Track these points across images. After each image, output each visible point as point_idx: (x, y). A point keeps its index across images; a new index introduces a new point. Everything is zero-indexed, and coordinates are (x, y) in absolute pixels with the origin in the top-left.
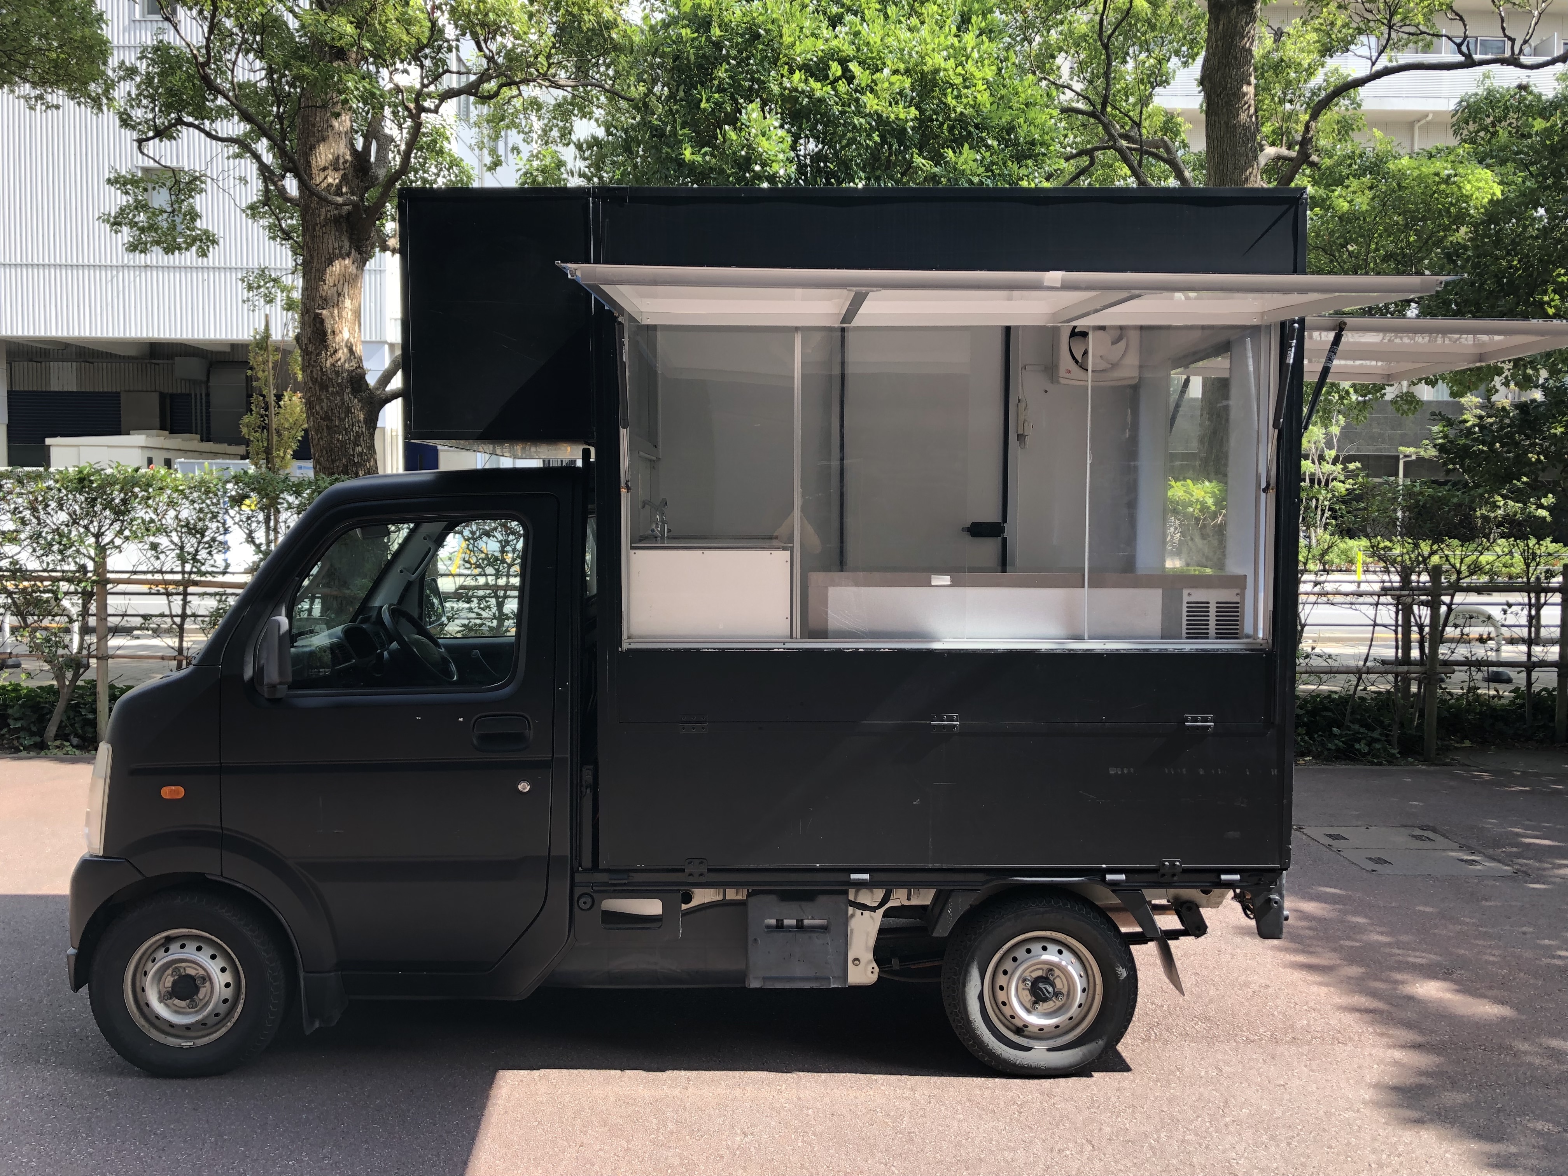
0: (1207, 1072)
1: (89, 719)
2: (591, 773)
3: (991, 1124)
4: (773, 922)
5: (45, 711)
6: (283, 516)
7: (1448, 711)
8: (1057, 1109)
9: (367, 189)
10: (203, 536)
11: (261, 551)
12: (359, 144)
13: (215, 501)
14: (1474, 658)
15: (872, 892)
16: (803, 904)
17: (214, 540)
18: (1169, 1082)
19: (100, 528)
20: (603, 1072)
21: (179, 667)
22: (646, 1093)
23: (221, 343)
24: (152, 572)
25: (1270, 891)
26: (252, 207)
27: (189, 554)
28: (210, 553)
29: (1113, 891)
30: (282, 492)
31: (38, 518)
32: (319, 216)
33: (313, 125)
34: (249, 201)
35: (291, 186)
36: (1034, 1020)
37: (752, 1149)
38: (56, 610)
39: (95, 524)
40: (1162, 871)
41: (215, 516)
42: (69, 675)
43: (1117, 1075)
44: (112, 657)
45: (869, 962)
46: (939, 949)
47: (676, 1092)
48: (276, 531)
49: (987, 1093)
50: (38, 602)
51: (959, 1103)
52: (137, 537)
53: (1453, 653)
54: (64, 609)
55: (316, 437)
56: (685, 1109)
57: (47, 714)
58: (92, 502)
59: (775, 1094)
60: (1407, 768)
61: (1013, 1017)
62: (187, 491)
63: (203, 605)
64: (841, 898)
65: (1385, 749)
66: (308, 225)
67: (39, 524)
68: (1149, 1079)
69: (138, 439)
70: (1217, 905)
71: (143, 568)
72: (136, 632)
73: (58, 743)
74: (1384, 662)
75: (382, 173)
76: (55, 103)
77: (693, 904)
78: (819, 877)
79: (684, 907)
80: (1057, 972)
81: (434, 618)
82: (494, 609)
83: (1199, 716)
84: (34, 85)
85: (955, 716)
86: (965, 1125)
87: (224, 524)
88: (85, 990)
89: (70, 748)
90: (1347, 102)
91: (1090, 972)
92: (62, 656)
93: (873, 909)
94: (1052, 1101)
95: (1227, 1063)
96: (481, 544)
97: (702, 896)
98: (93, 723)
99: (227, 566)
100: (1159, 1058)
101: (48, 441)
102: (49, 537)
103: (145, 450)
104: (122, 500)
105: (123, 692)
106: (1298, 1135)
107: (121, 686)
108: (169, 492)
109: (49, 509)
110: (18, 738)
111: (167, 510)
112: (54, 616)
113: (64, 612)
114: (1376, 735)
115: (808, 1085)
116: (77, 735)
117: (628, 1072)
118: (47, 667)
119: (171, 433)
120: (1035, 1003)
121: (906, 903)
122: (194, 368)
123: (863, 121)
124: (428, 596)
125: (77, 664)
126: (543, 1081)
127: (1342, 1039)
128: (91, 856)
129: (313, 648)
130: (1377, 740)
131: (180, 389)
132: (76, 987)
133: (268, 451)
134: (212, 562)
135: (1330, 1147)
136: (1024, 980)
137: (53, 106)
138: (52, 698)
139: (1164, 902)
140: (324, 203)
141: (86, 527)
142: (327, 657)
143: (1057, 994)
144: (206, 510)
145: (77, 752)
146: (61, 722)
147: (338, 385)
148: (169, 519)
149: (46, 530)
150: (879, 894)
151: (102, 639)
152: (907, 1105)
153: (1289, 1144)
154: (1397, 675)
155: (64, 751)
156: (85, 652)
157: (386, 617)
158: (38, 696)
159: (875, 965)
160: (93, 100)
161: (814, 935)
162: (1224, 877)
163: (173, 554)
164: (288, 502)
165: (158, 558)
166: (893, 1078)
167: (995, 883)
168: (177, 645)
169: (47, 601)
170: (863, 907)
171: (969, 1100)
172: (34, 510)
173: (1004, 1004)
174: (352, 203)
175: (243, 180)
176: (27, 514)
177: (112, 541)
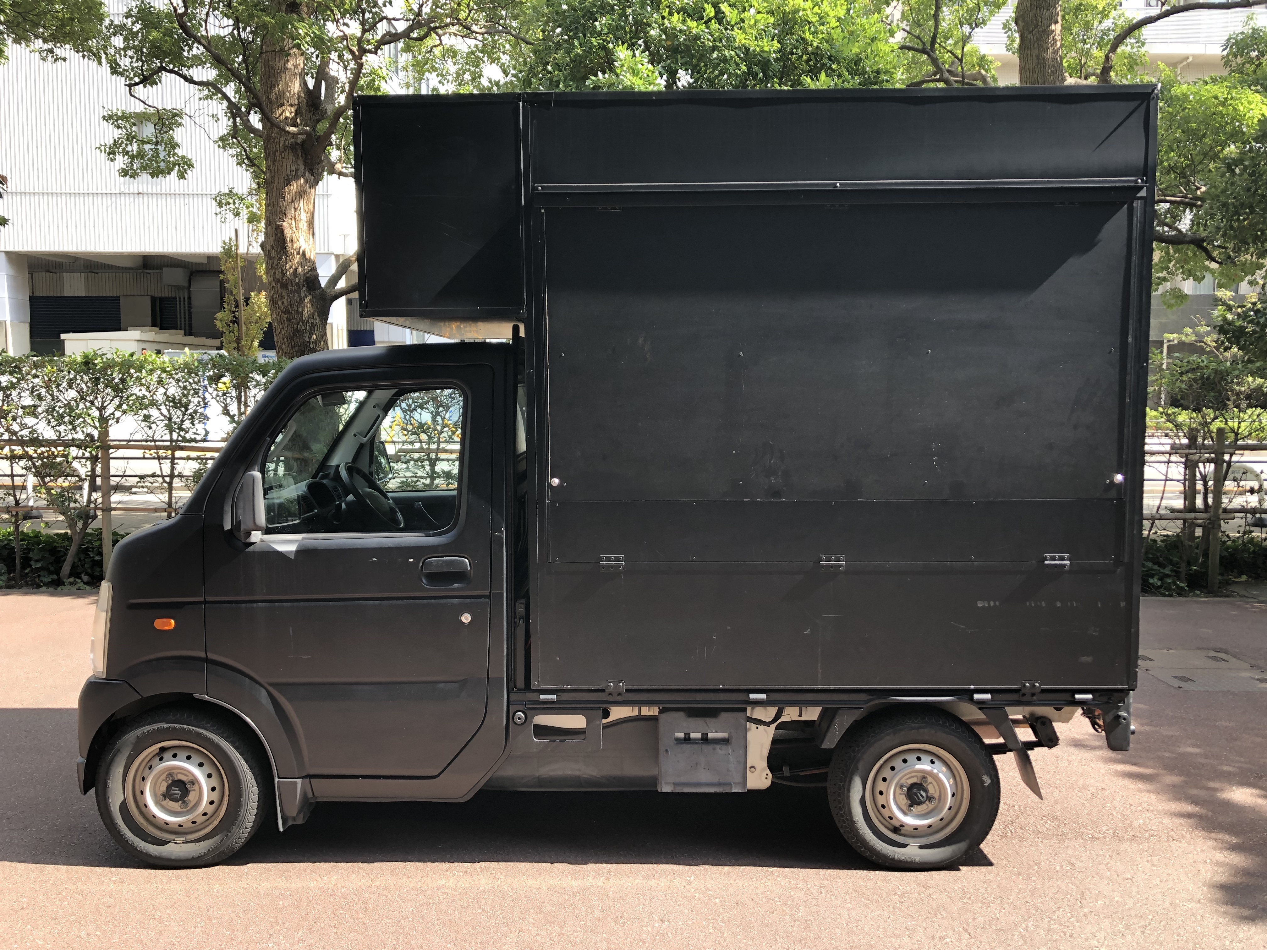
0: (1062, 866)
1: (97, 561)
2: (523, 606)
3: (878, 913)
4: (681, 735)
5: (62, 554)
6: (253, 391)
7: (1228, 552)
8: (934, 900)
9: (318, 121)
10: (187, 409)
11: (234, 421)
12: (311, 83)
13: (196, 380)
14: (1249, 507)
15: (766, 710)
16: (708, 720)
17: (196, 412)
18: (1029, 876)
19: (103, 403)
20: (535, 864)
21: (169, 516)
22: (574, 883)
23: (200, 256)
24: (147, 441)
25: (1118, 708)
26: (222, 139)
27: (175, 424)
28: (193, 423)
29: (980, 709)
30: (252, 372)
31: (52, 395)
32: (279, 143)
33: (273, 68)
34: (221, 134)
35: (255, 120)
36: (910, 821)
37: (670, 934)
38: (68, 471)
39: (99, 399)
40: (1023, 691)
41: (196, 393)
42: (80, 524)
43: (983, 869)
44: (115, 509)
45: (763, 770)
46: (826, 758)
47: (600, 882)
48: (246, 405)
49: (870, 884)
50: (53, 466)
51: (847, 893)
52: (132, 411)
53: (1230, 502)
54: (75, 470)
55: (278, 328)
56: (608, 897)
57: (63, 556)
58: (97, 381)
59: (685, 884)
60: (1195, 599)
61: (891, 818)
62: (173, 372)
63: (187, 467)
64: (740, 715)
65: (1175, 584)
66: (269, 153)
67: (53, 400)
68: (1011, 872)
69: (134, 334)
70: (1067, 720)
71: (138, 437)
72: (134, 490)
73: (72, 580)
74: (1173, 510)
75: (330, 109)
76: (63, 56)
77: (610, 719)
78: (722, 696)
79: (604, 721)
80: (930, 779)
81: (382, 475)
82: (428, 468)
83: (1057, 556)
84: (45, 41)
85: (842, 556)
86: (854, 913)
87: (204, 399)
88: (93, 791)
89: (82, 584)
90: (1133, 41)
91: (958, 779)
92: (74, 508)
93: (768, 724)
94: (928, 892)
95: (1079, 859)
96: (416, 415)
97: (618, 713)
98: (100, 564)
99: (207, 433)
100: (1017, 853)
101: (63, 336)
102: (61, 411)
103: (140, 343)
104: (120, 379)
105: (123, 537)
106: (1150, 924)
107: (122, 533)
108: (159, 372)
109: (61, 388)
110: (39, 576)
111: (157, 388)
112: (67, 476)
113: (74, 473)
114: (1167, 571)
115: (714, 876)
116: (87, 574)
117: (556, 865)
118: (61, 518)
119: (160, 329)
120: (911, 806)
121: (797, 718)
122: (177, 277)
123: (733, 53)
124: (377, 457)
125: (86, 515)
126: (485, 872)
127: (1175, 837)
128: (96, 678)
129: (282, 500)
130: (1168, 576)
131: (167, 293)
132: (86, 790)
133: (238, 340)
134: (194, 430)
135: (1179, 935)
136: (901, 787)
137: (61, 58)
138: (66, 543)
139: (1020, 717)
140: (283, 133)
141: (92, 402)
142: (295, 508)
143: (930, 798)
144: (189, 388)
145: (88, 588)
146: (74, 563)
147: (296, 284)
148: (159, 395)
149: (59, 404)
150: (772, 711)
151: (106, 496)
152: (801, 894)
153: (1143, 932)
154: (1185, 521)
155: (77, 586)
156: (92, 505)
157: (343, 473)
158: (54, 541)
159: (768, 772)
160: (94, 54)
161: (718, 747)
162: (1077, 696)
163: (162, 424)
164: (256, 381)
165: (150, 428)
166: (787, 870)
167: (876, 702)
168: (166, 500)
169: (60, 464)
170: (759, 722)
171: (855, 891)
172: (48, 387)
173: (883, 806)
174: (306, 133)
175: (217, 119)
176: (43, 391)
177: (113, 414)
